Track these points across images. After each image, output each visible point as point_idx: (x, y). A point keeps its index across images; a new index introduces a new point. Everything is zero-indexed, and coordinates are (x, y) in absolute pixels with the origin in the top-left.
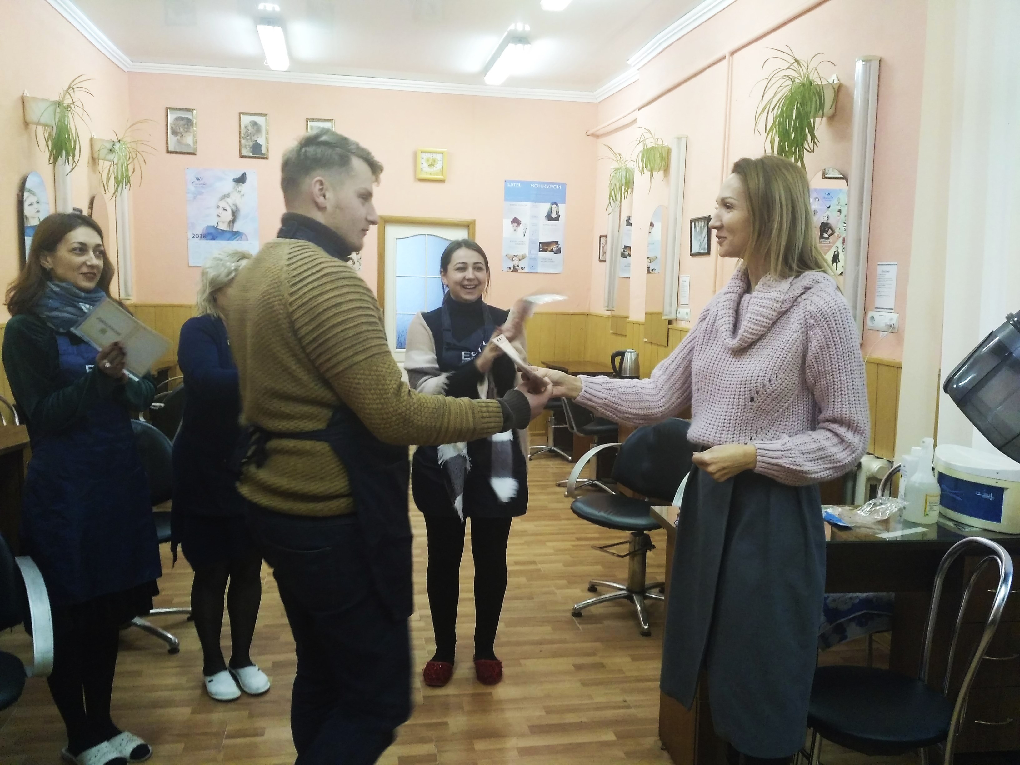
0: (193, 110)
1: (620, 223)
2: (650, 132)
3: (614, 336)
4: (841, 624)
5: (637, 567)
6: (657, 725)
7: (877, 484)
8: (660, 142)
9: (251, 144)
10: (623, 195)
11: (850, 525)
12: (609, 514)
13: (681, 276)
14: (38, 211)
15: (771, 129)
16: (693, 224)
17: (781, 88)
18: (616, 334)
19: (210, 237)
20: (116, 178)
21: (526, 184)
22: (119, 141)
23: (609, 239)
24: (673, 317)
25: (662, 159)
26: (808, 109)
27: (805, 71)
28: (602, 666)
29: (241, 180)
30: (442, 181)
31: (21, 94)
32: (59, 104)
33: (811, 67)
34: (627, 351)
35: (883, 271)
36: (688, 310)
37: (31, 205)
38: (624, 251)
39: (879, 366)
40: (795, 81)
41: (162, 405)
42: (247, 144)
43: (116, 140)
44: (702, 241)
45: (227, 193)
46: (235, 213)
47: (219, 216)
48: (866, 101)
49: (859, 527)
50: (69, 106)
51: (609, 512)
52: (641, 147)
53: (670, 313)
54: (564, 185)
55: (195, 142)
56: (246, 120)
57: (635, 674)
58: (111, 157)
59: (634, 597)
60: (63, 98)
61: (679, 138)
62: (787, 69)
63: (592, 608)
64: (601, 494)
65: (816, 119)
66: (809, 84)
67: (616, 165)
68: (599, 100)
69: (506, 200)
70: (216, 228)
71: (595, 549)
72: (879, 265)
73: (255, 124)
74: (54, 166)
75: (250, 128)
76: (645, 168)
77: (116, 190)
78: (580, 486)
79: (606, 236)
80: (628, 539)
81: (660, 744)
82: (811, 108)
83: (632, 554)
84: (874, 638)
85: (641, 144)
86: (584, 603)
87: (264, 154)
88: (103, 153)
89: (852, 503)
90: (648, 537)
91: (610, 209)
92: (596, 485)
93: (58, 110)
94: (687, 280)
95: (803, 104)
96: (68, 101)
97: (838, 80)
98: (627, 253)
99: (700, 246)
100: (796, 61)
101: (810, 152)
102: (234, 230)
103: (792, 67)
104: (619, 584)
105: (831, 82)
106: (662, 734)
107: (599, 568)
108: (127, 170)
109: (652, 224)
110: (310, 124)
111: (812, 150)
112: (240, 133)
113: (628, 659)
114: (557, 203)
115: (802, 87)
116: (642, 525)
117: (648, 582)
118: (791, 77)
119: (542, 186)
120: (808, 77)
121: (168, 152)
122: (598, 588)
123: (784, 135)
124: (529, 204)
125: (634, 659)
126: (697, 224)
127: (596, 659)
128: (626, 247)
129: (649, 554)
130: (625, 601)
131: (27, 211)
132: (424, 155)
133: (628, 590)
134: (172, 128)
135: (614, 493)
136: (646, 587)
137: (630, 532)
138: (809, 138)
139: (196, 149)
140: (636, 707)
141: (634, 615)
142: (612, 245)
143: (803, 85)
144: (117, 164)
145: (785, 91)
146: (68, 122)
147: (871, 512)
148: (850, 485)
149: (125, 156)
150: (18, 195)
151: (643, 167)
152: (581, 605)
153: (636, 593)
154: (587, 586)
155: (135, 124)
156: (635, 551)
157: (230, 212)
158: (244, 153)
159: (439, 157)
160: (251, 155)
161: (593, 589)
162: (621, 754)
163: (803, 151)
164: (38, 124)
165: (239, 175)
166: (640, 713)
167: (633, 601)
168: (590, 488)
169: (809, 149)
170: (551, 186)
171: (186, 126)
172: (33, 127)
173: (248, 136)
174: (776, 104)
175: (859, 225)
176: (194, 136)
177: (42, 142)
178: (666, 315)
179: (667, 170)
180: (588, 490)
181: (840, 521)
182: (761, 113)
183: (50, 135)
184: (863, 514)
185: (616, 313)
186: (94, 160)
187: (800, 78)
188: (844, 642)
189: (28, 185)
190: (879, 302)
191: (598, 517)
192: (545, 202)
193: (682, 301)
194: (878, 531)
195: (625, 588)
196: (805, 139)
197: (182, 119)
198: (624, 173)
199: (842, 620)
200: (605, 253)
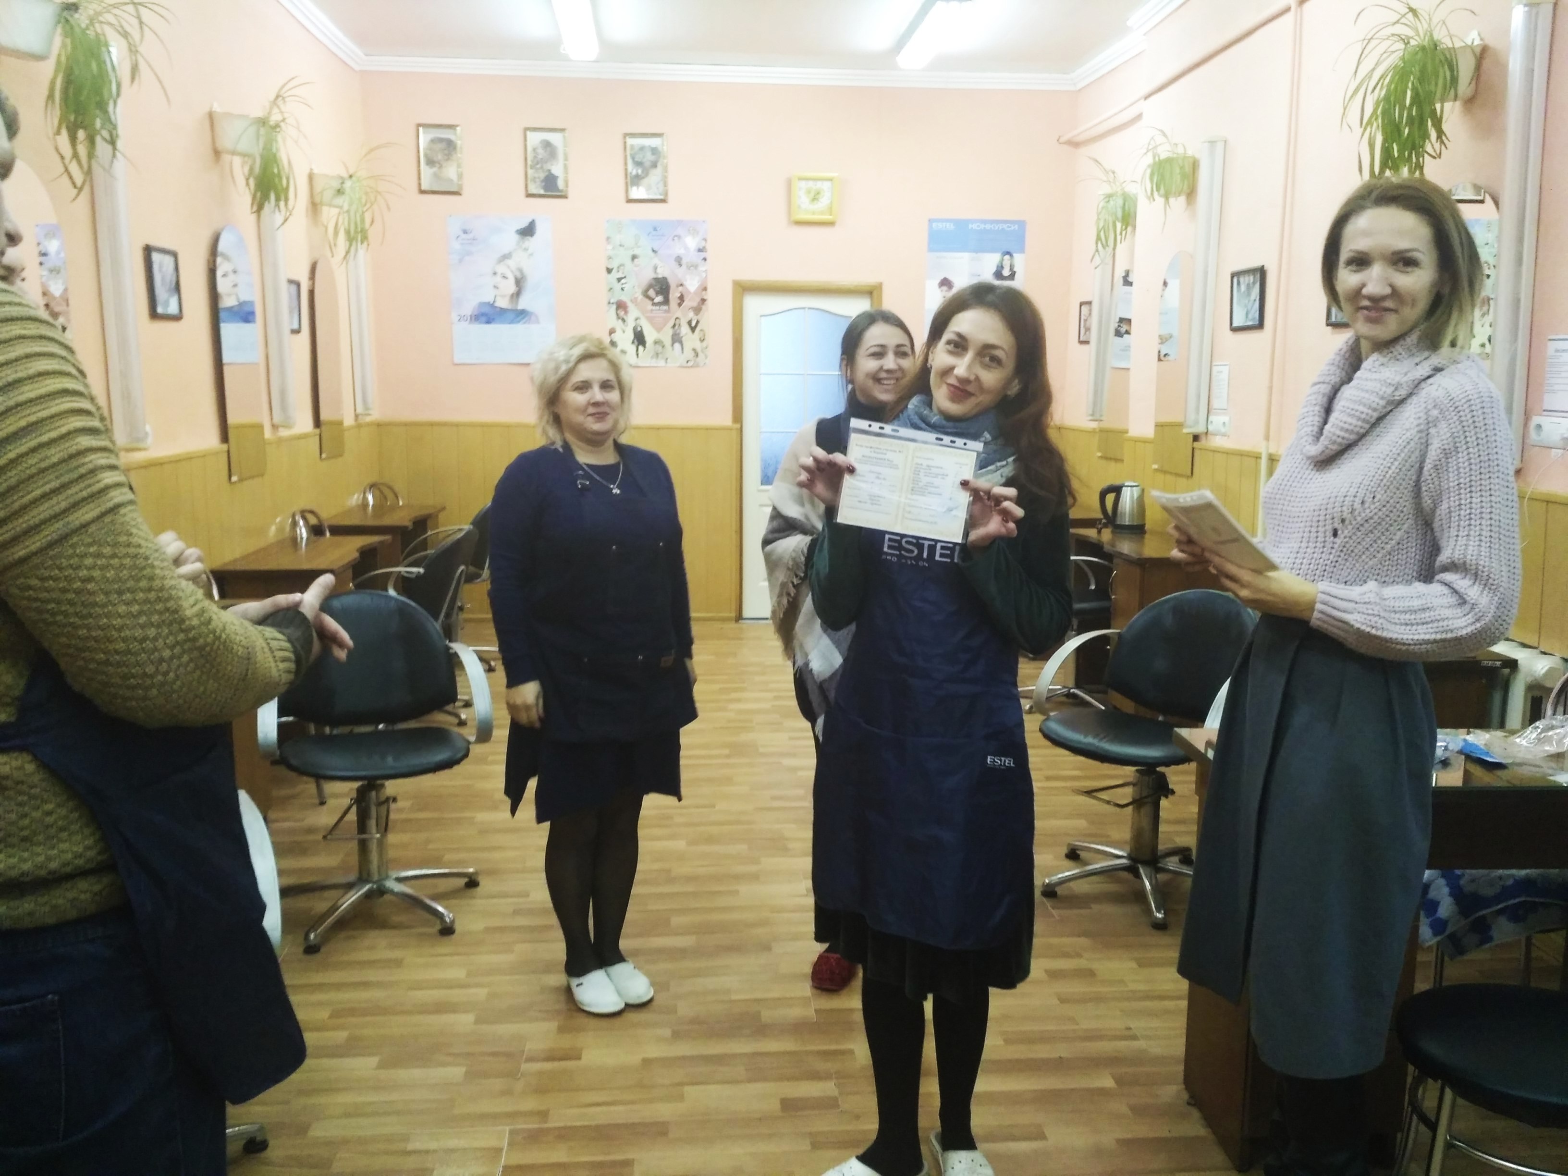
0: (457, 126)
1: (1112, 281)
2: (1165, 135)
3: (1104, 462)
4: (1484, 917)
5: (1146, 823)
6: (1181, 1068)
7: (1544, 696)
8: (1180, 150)
9: (542, 175)
10: (1119, 237)
11: (1504, 761)
12: (1101, 740)
13: (1214, 363)
14: (235, 286)
15: (1369, 123)
16: (1235, 280)
17: (1385, 55)
18: (1105, 458)
19: (484, 319)
20: (348, 232)
21: (961, 224)
22: (351, 176)
23: (1095, 307)
24: (1200, 429)
25: (1184, 176)
26: (1432, 88)
27: (1426, 26)
28: (1089, 974)
29: (528, 231)
30: (831, 224)
31: (207, 110)
32: (263, 122)
33: (1435, 21)
34: (1126, 484)
35: (1557, 351)
36: (1225, 419)
37: (224, 275)
38: (1119, 326)
39: (1550, 504)
40: (1408, 42)
41: (421, 570)
42: (536, 175)
43: (345, 175)
44: (1249, 307)
45: (506, 251)
46: (520, 282)
47: (496, 287)
48: (1529, 73)
49: (1520, 765)
50: (277, 126)
51: (1102, 736)
52: (1149, 160)
53: (1197, 422)
54: (1022, 224)
55: (460, 176)
56: (534, 139)
57: (1142, 987)
58: (339, 201)
59: (1141, 871)
60: (269, 113)
61: (1212, 143)
62: (1395, 23)
63: (1072, 884)
64: (1086, 711)
65: (1445, 104)
66: (1432, 47)
67: (1107, 189)
68: (1079, 86)
69: (931, 250)
70: (492, 305)
71: (1079, 794)
72: (1550, 340)
73: (547, 145)
74: (259, 217)
75: (540, 151)
76: (1156, 194)
77: (348, 252)
78: (1051, 697)
79: (1089, 303)
80: (1130, 779)
81: (1185, 1096)
82: (1436, 84)
83: (1137, 803)
84: (1534, 941)
85: (1150, 154)
86: (1060, 876)
87: (561, 191)
88: (328, 195)
89: (1502, 725)
90: (1163, 776)
91: (1097, 260)
92: (1075, 696)
93: (262, 131)
94: (1225, 370)
95: (1423, 78)
96: (275, 117)
97: (1482, 39)
98: (1123, 330)
99: (1247, 317)
100: (1412, 10)
101: (1434, 157)
102: (520, 307)
103: (1403, 20)
104: (1115, 848)
105: (1469, 43)
106: (1189, 1080)
107: (1082, 823)
108: (363, 221)
109: (1165, 284)
110: (630, 141)
111: (1438, 152)
112: (526, 159)
113: (1134, 965)
114: (1012, 251)
115: (1420, 54)
116: (1155, 758)
117: (1162, 847)
118: (1403, 37)
119: (988, 227)
120: (1431, 35)
121: (422, 192)
122: (1083, 854)
123: (1392, 131)
124: (966, 256)
125: (1141, 964)
126: (1242, 279)
127: (1081, 963)
128: (1122, 320)
129: (1164, 802)
130: (1125, 875)
131: (222, 286)
132: (803, 184)
133: (1130, 857)
134: (426, 155)
135: (1103, 708)
136: (1159, 854)
137: (1134, 768)
138: (1433, 134)
139: (461, 187)
140: (1148, 1038)
141: (1139, 896)
142: (1101, 316)
143: (1423, 48)
144: (348, 211)
145: (1393, 59)
146: (278, 150)
147: (1539, 740)
148: (1497, 697)
149: (360, 199)
150: (208, 261)
151: (1152, 190)
152: (1055, 878)
153: (1145, 863)
154: (1064, 850)
155: (372, 150)
156: (1141, 798)
157: (512, 281)
158: (533, 189)
159: (826, 185)
160: (542, 192)
161: (1073, 855)
162: (1124, 1109)
163: (1423, 157)
164: (234, 153)
165: (524, 224)
166: (1156, 1049)
167: (1138, 876)
168: (1064, 699)
169: (1434, 154)
170: (1001, 226)
171: (446, 152)
172: (226, 158)
173: (538, 163)
174: (1377, 84)
175: (1518, 275)
176: (459, 166)
177: (241, 180)
178: (1191, 427)
179: (1191, 194)
180: (1062, 703)
181: (1487, 754)
182: (1352, 97)
183: (251, 170)
184: (1525, 744)
185: (1105, 425)
186: (315, 207)
187: (1416, 38)
188: (1487, 946)
189: (221, 247)
190: (1550, 401)
191: (1084, 744)
192: (993, 250)
193: (1215, 404)
194: (1550, 771)
195: (1125, 854)
196: (1426, 136)
197: (441, 140)
198: (1120, 202)
199: (1484, 912)
200: (1088, 329)
